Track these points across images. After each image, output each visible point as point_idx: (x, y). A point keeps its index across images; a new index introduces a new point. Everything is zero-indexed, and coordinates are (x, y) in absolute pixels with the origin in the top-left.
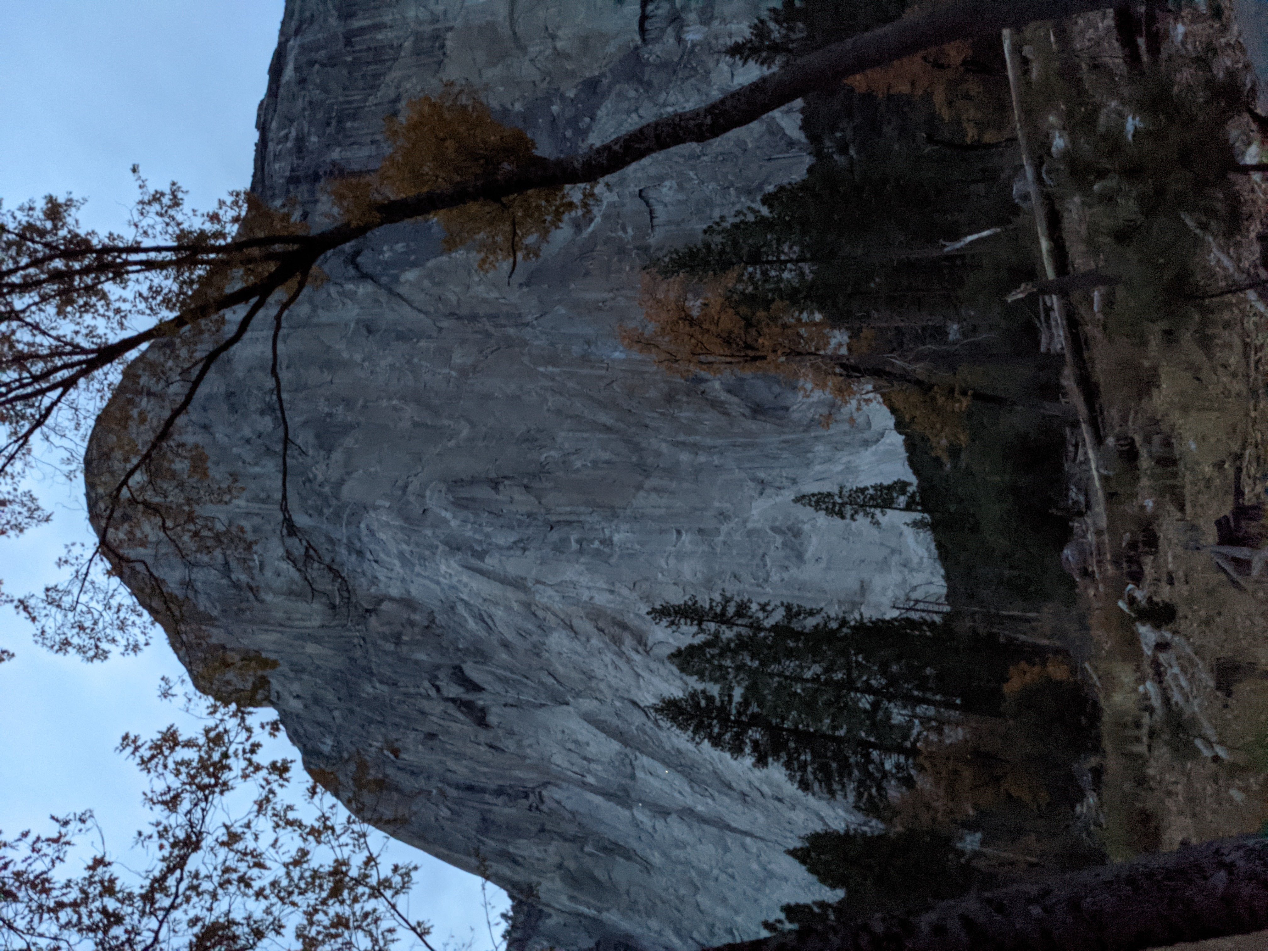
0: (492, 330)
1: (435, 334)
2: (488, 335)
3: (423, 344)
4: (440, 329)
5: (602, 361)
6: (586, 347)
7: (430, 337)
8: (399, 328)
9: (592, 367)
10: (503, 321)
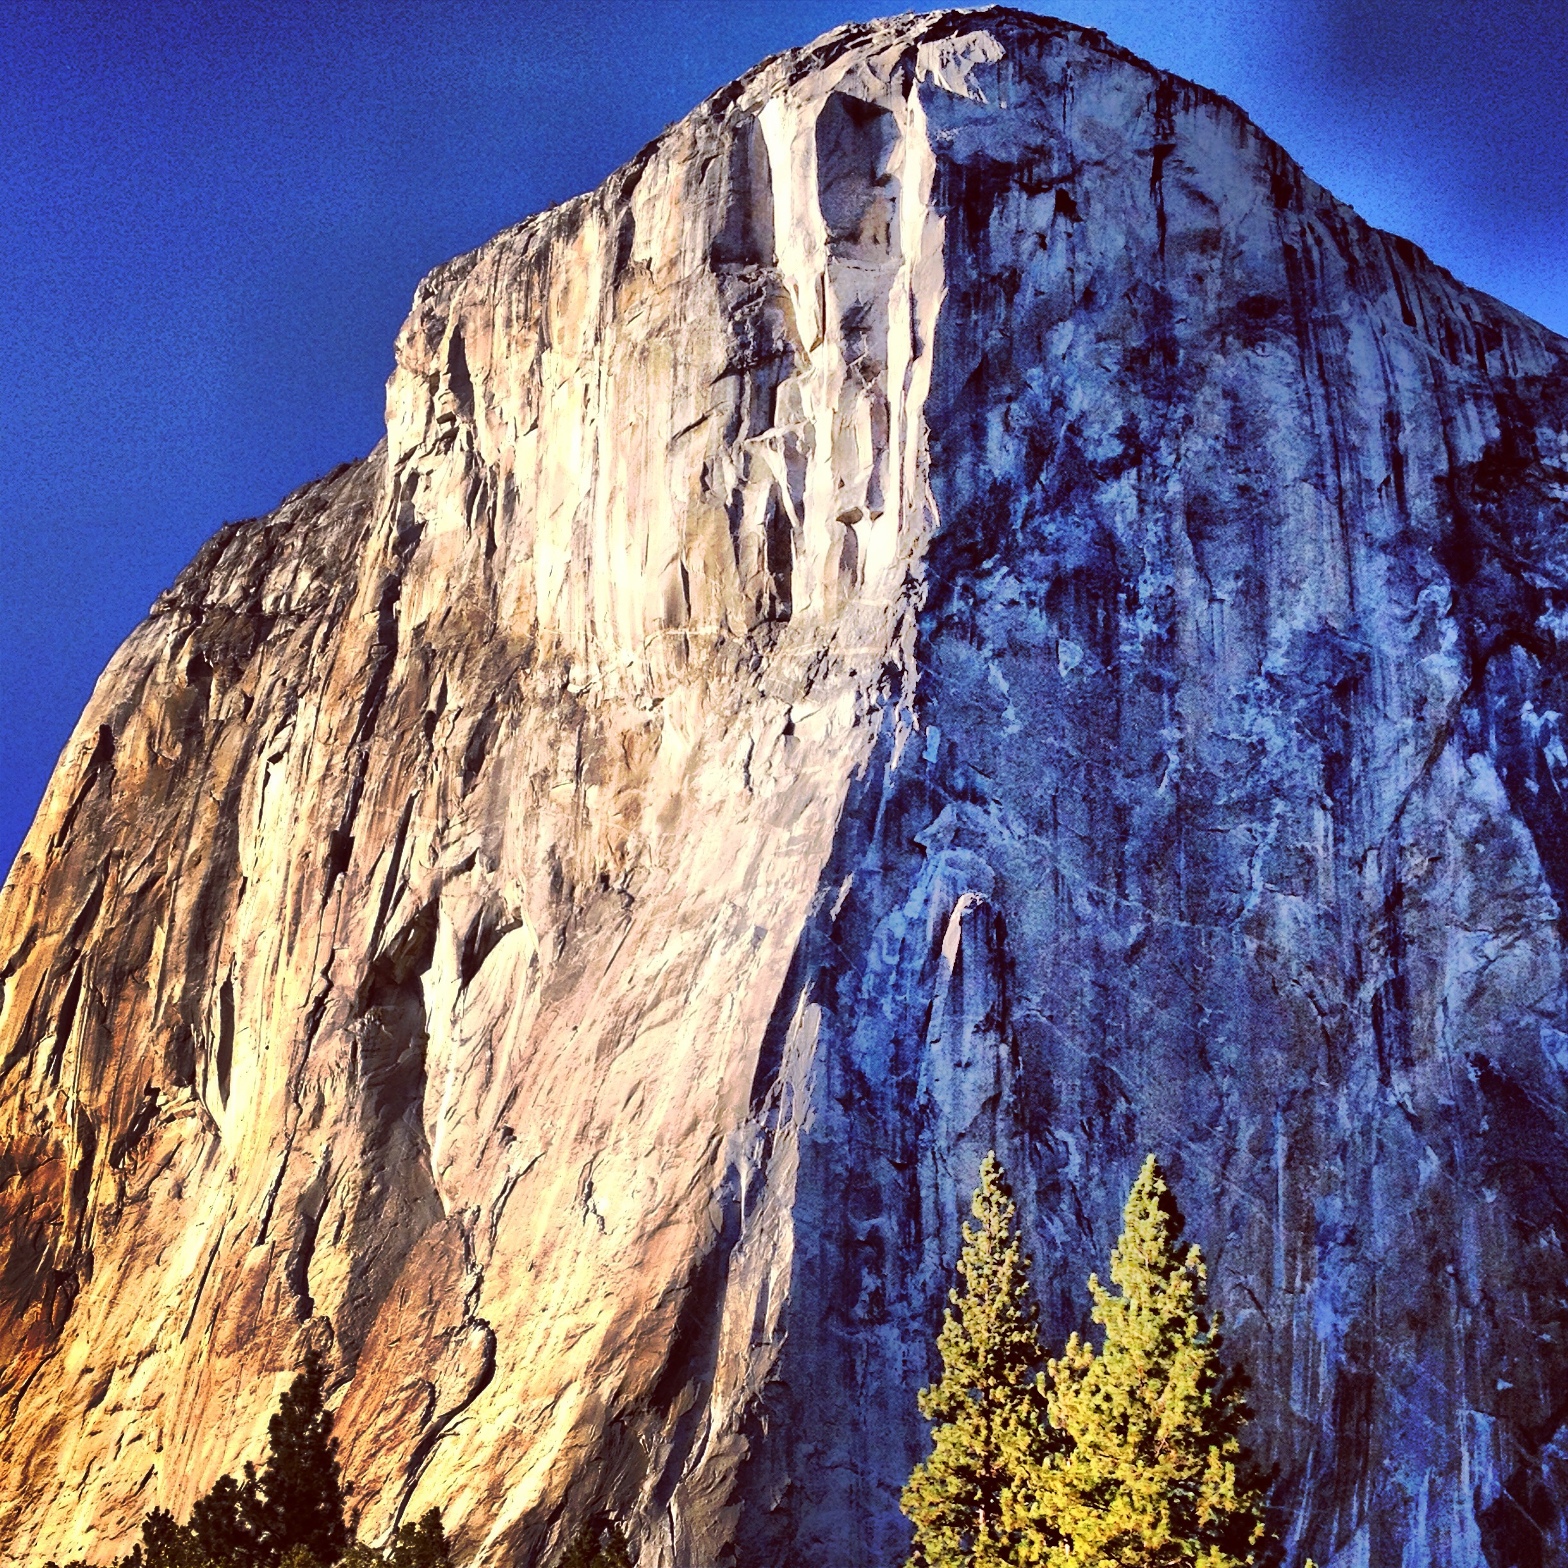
0: (1367, 992)
1: (1346, 850)
2: (1352, 986)
3: (1321, 822)
4: (1359, 864)
5: (1306, 1277)
6: (1341, 1235)
7: (1339, 839)
8: (1355, 763)
9: (1291, 1253)
10: (1390, 1021)
